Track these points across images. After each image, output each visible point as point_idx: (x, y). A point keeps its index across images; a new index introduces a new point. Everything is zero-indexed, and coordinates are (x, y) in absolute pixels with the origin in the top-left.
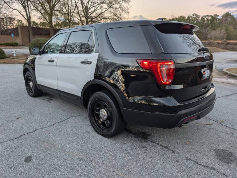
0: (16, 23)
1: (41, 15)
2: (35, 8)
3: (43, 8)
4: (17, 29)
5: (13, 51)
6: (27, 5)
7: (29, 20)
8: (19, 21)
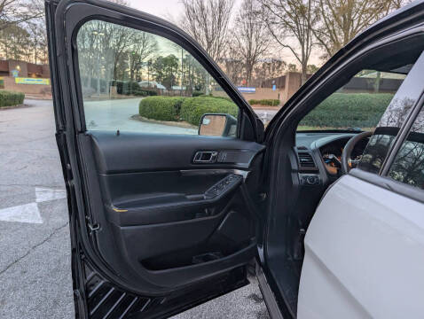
0: (286, 70)
1: (326, 52)
2: (318, 41)
3: (332, 39)
4: (284, 78)
5: (263, 115)
6: (306, 37)
7: (304, 62)
8: (291, 66)
